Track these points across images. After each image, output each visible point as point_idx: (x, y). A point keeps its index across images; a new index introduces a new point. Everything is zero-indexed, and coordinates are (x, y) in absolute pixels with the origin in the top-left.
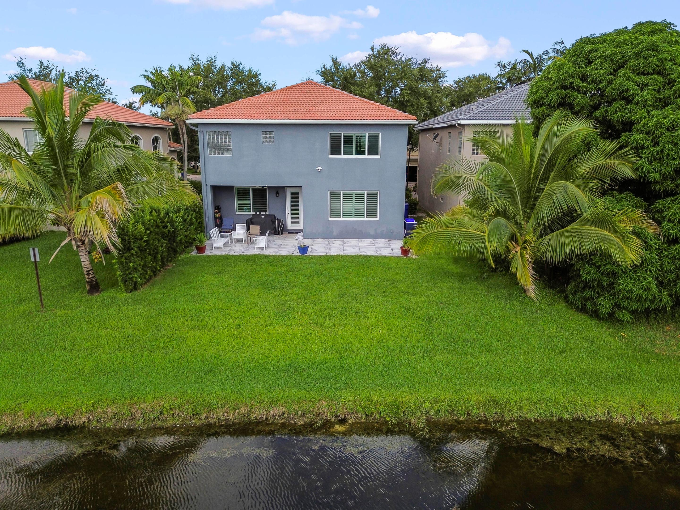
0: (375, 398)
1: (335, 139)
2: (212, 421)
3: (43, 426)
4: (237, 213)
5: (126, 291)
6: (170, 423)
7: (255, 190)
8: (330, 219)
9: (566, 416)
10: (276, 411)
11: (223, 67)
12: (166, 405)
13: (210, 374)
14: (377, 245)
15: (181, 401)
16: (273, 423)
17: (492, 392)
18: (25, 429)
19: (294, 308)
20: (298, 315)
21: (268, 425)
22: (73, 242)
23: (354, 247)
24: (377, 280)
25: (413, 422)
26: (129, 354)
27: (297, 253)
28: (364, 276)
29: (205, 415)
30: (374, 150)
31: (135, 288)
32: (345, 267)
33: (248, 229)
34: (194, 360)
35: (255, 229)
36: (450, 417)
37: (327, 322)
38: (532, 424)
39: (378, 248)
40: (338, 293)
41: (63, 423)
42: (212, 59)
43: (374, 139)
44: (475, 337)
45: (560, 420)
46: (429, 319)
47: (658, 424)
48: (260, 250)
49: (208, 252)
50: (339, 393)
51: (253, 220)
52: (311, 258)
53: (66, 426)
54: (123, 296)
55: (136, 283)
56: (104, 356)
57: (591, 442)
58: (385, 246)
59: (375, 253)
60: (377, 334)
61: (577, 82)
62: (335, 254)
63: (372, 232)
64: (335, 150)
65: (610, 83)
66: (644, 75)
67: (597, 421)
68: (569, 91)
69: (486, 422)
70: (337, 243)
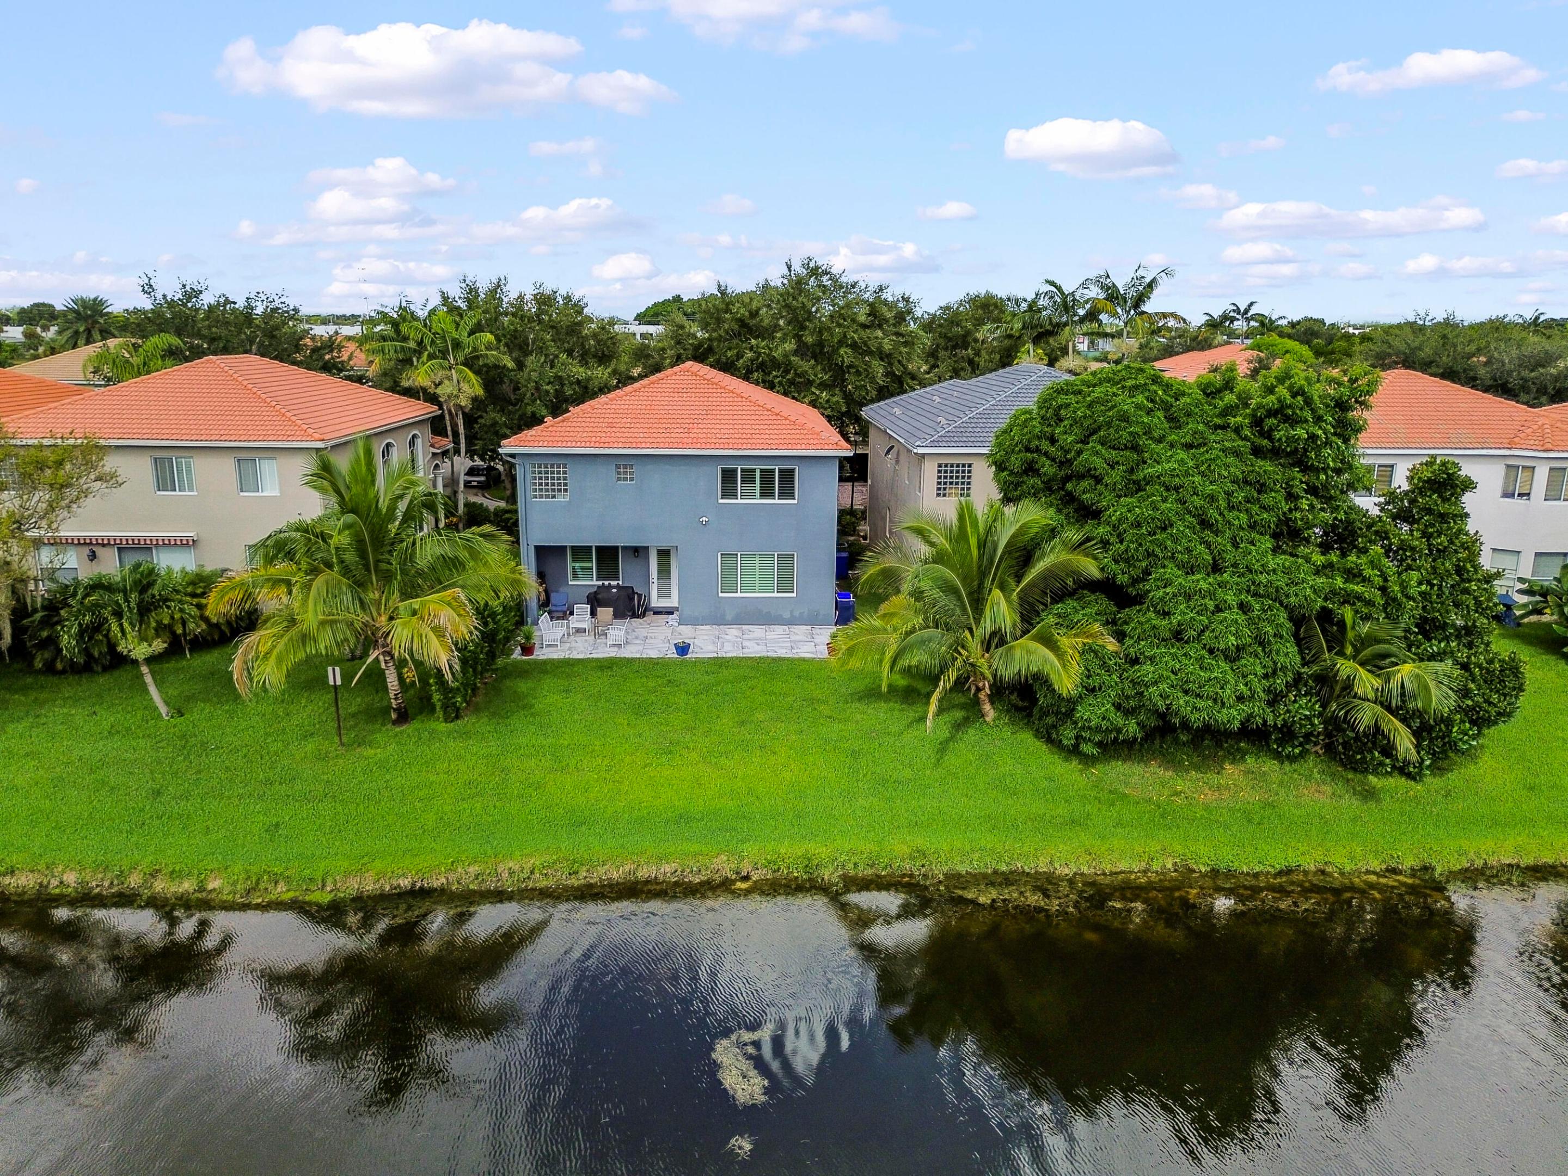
0: (783, 851)
1: (728, 476)
2: (592, 881)
3: (395, 888)
4: (570, 583)
5: (446, 721)
6: (543, 884)
7: (600, 549)
8: (721, 595)
9: (1004, 868)
10: (668, 868)
11: (521, 297)
12: (537, 863)
13: (584, 828)
14: (793, 638)
15: (555, 857)
16: (664, 881)
17: (921, 842)
18: (375, 892)
19: (678, 742)
20: (684, 751)
21: (657, 884)
22: (381, 658)
23: (758, 641)
24: (790, 699)
25: (826, 877)
26: (478, 805)
27: (673, 654)
28: (772, 693)
29: (584, 874)
30: (787, 492)
31: (457, 717)
32: (745, 678)
33: (593, 614)
34: (561, 811)
35: (606, 613)
36: (869, 871)
37: (724, 761)
38: (963, 876)
39: (795, 642)
40: (736, 719)
41: (419, 885)
42: (500, 280)
43: (788, 476)
44: (911, 777)
45: (996, 872)
46: (855, 754)
47: (1104, 874)
48: (616, 649)
49: (541, 654)
50: (740, 847)
51: (599, 596)
52: (695, 662)
53: (422, 888)
54: (442, 727)
55: (458, 710)
56: (447, 808)
57: (1021, 893)
58: (805, 639)
59: (789, 652)
60: (787, 775)
61: (1045, 445)
62: (729, 655)
63: (787, 615)
64: (729, 491)
65: (1079, 453)
66: (1114, 449)
67: (1036, 872)
68: (1035, 455)
69: (911, 876)
70: (733, 632)
